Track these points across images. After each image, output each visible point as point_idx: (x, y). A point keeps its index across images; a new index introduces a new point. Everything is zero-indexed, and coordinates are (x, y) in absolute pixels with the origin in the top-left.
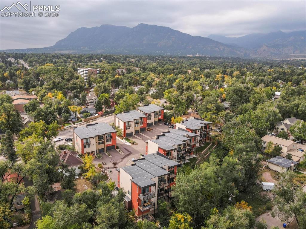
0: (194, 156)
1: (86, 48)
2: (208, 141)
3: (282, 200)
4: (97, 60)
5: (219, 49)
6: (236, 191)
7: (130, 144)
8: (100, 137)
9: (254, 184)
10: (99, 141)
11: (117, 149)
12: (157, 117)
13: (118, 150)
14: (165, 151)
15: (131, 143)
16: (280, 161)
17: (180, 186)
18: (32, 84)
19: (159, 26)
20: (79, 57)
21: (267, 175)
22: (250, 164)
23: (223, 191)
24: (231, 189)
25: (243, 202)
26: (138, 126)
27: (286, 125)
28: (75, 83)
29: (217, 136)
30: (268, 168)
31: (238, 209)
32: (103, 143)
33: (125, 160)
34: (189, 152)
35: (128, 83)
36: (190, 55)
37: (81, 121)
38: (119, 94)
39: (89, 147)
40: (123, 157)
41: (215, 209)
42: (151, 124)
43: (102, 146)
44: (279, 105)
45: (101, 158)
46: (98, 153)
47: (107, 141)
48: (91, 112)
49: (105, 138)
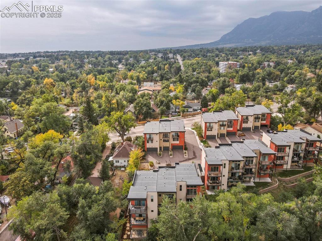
8: (165, 135)
10: (164, 139)
11: (185, 150)
12: (259, 121)
20: (232, 51)
26: (224, 129)
28: (198, 77)
32: (168, 141)
37: (179, 115)
39: (152, 142)
40: (182, 160)
42: (248, 129)
43: (167, 144)
45: (162, 156)
46: (162, 150)
47: (174, 140)
48: (196, 108)
49: (170, 136)
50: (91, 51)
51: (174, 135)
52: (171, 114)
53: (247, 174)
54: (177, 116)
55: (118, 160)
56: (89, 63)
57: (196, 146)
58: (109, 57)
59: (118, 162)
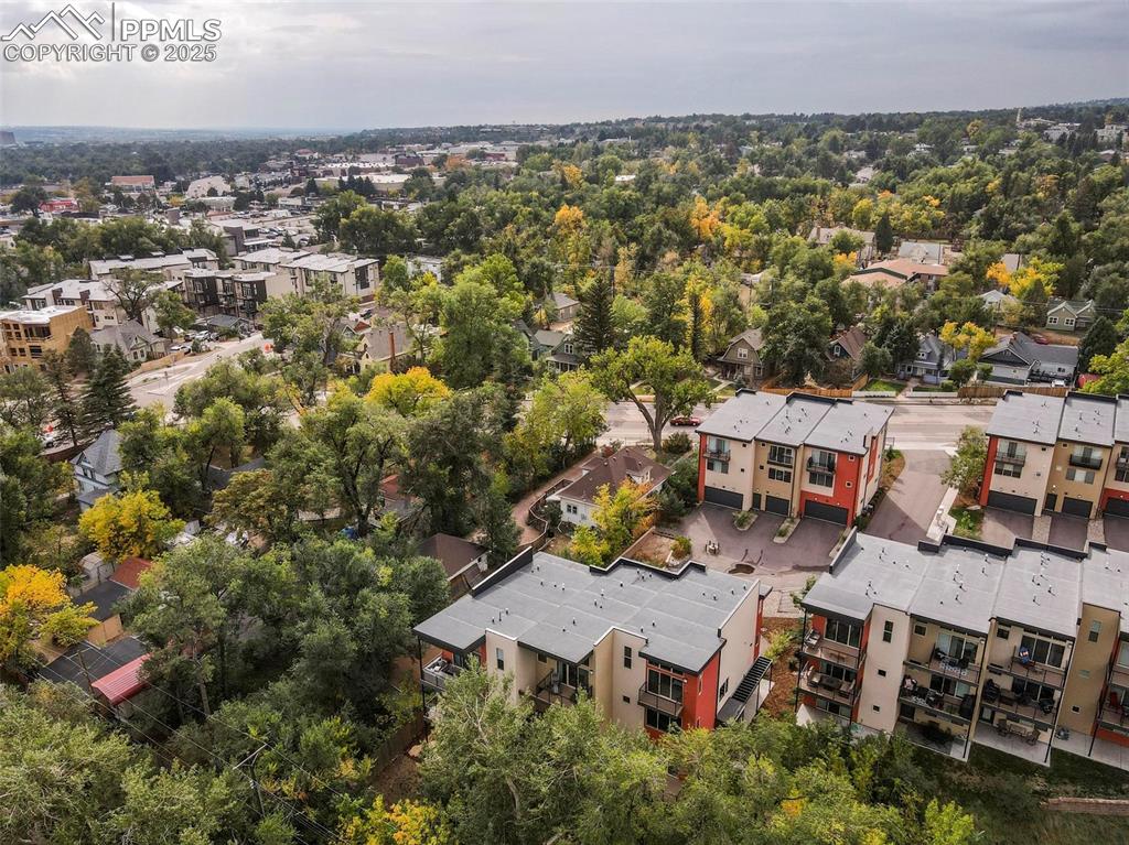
8: (780, 452)
10: (773, 467)
32: (787, 480)
45: (746, 528)
46: (763, 507)
47: (812, 481)
48: (1048, 367)
49: (799, 460)
50: (798, 114)
51: (817, 459)
52: (921, 377)
53: (1022, 702)
54: (939, 390)
55: (576, 504)
56: (753, 159)
57: (915, 525)
58: (835, 137)
59: (575, 512)
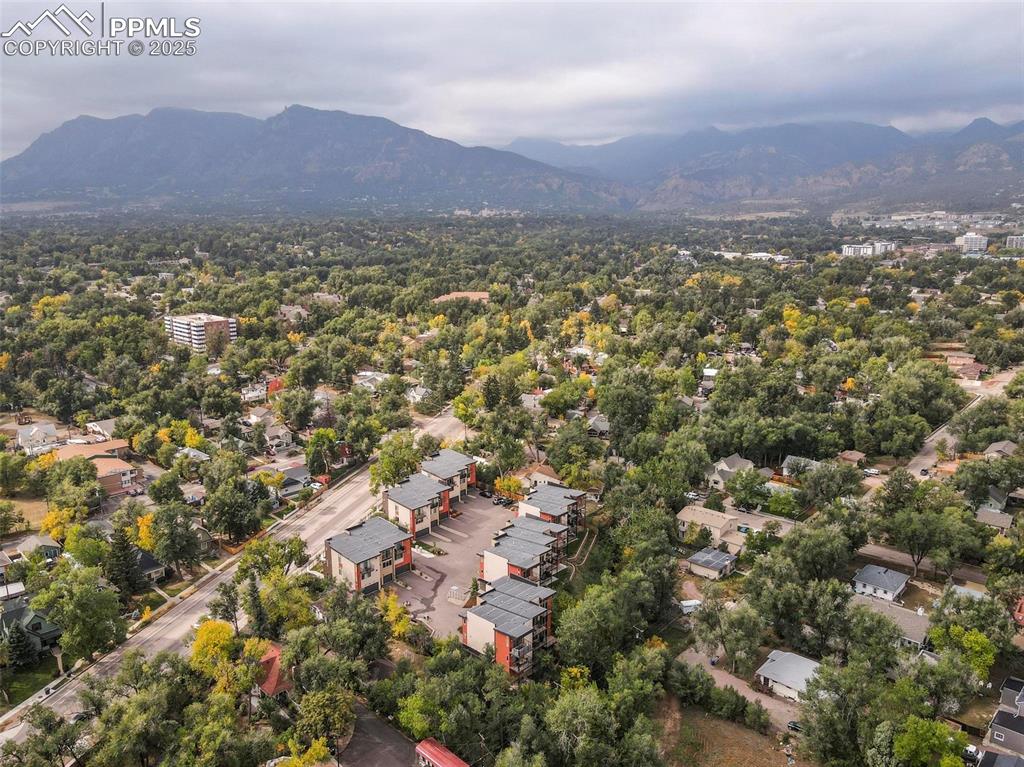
0: (563, 566)
1: (106, 190)
2: (580, 529)
3: (704, 626)
4: (185, 261)
5: (547, 185)
6: (644, 623)
7: (432, 556)
8: (386, 554)
9: (669, 607)
10: (384, 562)
11: (413, 570)
13: (417, 572)
14: (522, 569)
15: (433, 552)
16: (709, 557)
17: (570, 628)
18: (79, 399)
19: (355, 116)
21: (689, 586)
22: (660, 576)
23: (626, 625)
24: (638, 620)
25: (655, 637)
26: (435, 512)
27: (722, 473)
29: (595, 514)
30: (690, 572)
31: (650, 648)
32: (390, 563)
33: (439, 590)
34: (555, 562)
35: (343, 370)
36: (463, 213)
37: (293, 508)
38: (358, 425)
39: (369, 577)
40: (433, 586)
41: (618, 654)
42: (455, 500)
43: (390, 570)
44: (707, 433)
